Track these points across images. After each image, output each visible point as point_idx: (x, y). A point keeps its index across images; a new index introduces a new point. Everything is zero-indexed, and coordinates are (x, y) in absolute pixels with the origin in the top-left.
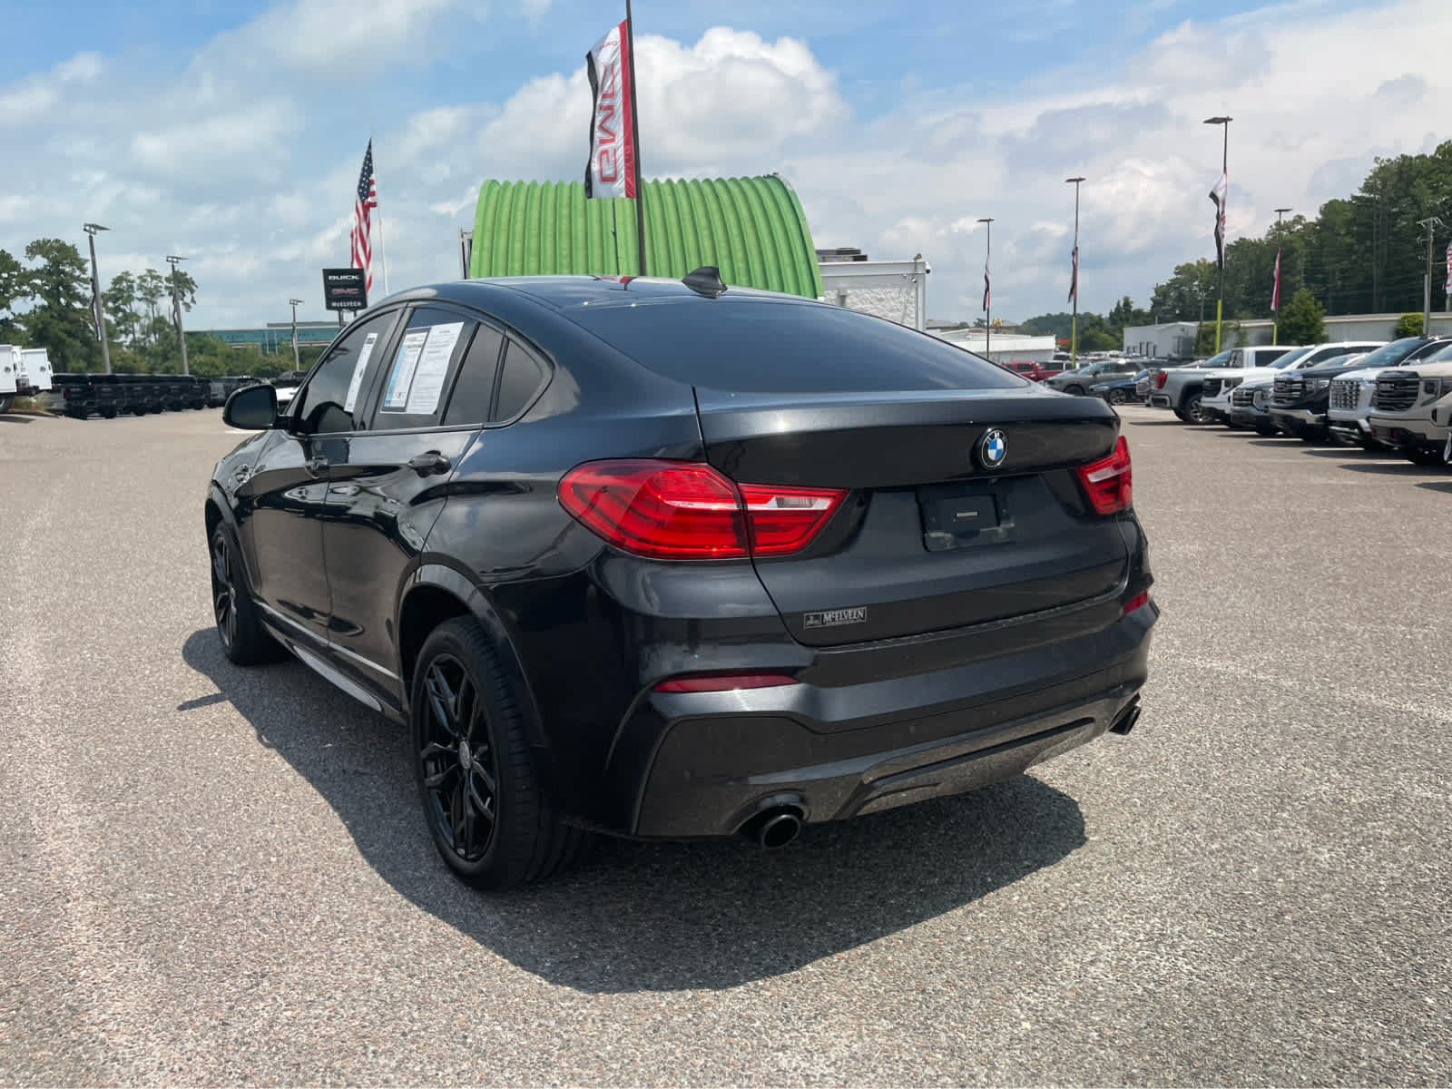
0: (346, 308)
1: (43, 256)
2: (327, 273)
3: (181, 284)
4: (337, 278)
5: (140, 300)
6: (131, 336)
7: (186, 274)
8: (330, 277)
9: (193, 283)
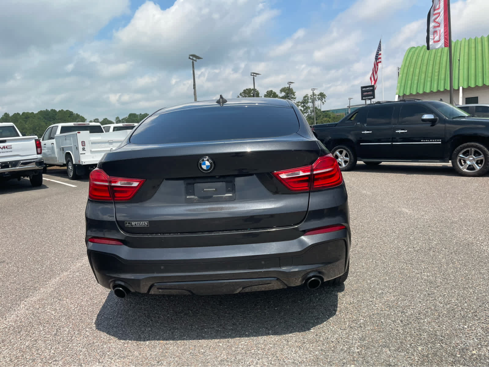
0: (367, 99)
1: (284, 92)
2: (362, 88)
3: (322, 96)
4: (365, 89)
5: (310, 102)
6: (307, 114)
7: (323, 93)
8: (363, 89)
9: (325, 95)
